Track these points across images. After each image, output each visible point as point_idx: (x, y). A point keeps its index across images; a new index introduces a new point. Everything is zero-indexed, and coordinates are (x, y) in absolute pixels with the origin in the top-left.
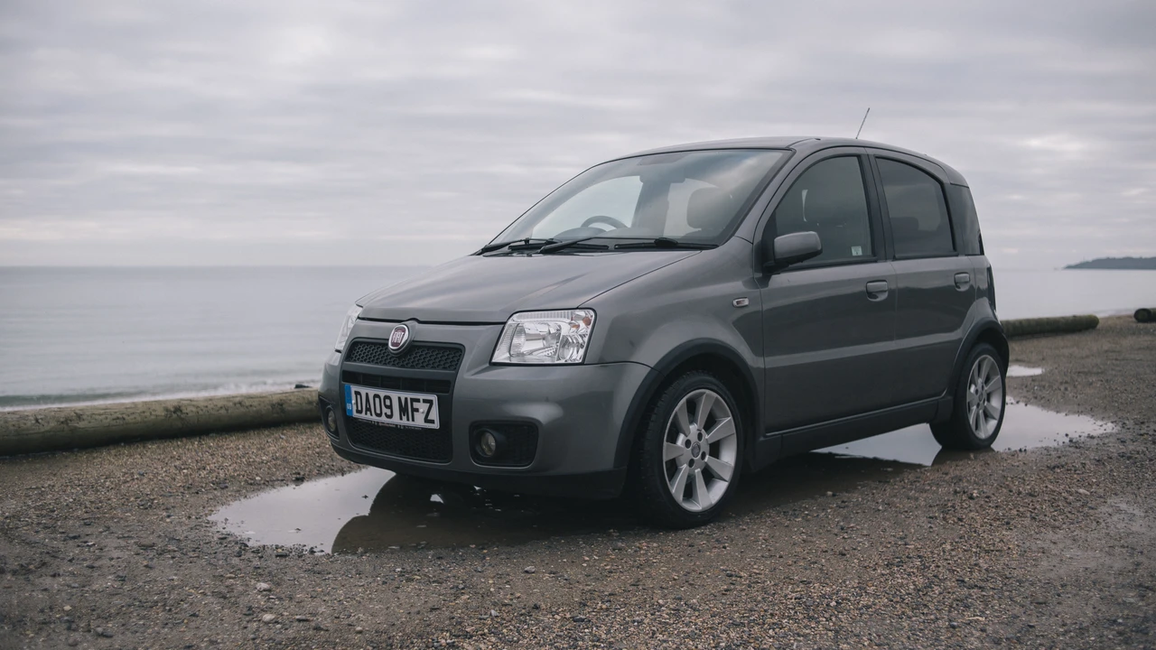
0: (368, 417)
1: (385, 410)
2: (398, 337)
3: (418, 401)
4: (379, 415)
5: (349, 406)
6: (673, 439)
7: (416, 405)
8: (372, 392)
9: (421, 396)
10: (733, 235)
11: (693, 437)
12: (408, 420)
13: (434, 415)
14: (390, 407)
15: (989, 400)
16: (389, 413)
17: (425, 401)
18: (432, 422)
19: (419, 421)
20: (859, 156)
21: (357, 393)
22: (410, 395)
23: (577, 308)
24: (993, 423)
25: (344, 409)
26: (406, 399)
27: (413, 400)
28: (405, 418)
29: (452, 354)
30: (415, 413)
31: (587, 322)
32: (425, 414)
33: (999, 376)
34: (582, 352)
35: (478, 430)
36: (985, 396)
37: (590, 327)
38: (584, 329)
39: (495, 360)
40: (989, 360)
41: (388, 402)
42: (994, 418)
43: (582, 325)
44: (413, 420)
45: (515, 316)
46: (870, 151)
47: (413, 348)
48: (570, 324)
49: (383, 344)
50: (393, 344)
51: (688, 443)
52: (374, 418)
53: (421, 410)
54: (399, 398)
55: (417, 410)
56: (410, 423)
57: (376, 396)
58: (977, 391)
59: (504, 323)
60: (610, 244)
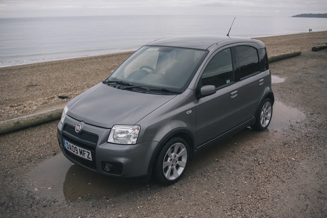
0: (71, 151)
1: (75, 151)
2: (79, 128)
3: (85, 151)
4: (74, 152)
5: (65, 146)
6: (166, 160)
7: (84, 152)
8: (71, 145)
9: (86, 150)
10: (187, 88)
11: (173, 158)
12: (82, 156)
13: (90, 156)
14: (77, 150)
15: (267, 115)
16: (77, 152)
17: (87, 152)
18: (90, 158)
19: (86, 157)
20: (230, 47)
21: (67, 143)
22: (83, 149)
23: (134, 125)
24: (267, 121)
25: (64, 146)
26: (81, 150)
27: (83, 151)
28: (81, 155)
29: (95, 137)
31: (138, 129)
32: (87, 155)
33: (271, 107)
34: (136, 139)
35: (104, 164)
36: (266, 114)
37: (139, 131)
38: (137, 132)
39: (108, 141)
40: (268, 103)
42: (268, 120)
43: (136, 130)
44: (84, 156)
45: (115, 126)
46: (234, 45)
47: (83, 132)
48: (132, 129)
49: (74, 128)
50: (77, 130)
51: (171, 160)
52: (72, 152)
53: (86, 154)
54: (79, 149)
55: (85, 154)
56: (83, 157)
57: (72, 146)
58: (264, 113)
59: (111, 129)
60: (148, 89)
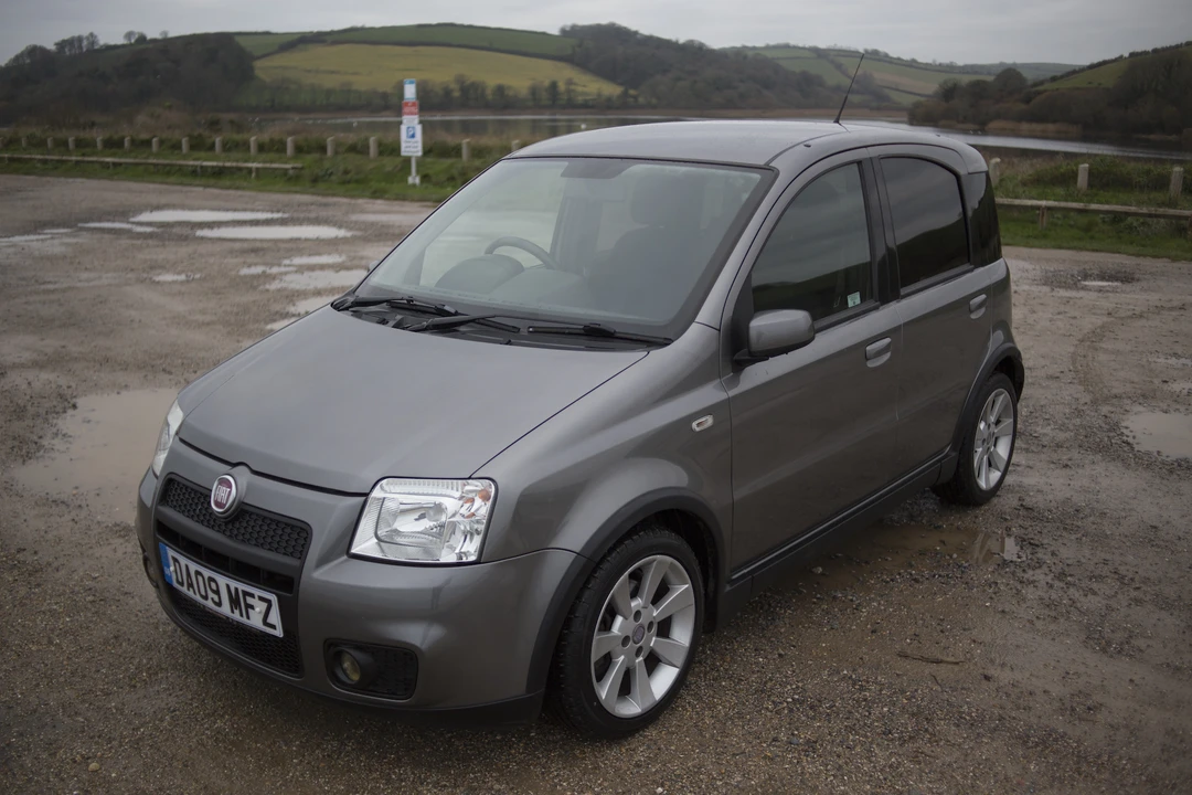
0: (190, 593)
1: (211, 595)
2: (226, 493)
3: (252, 596)
4: (206, 598)
5: (167, 572)
7: (249, 600)
8: (193, 567)
9: (257, 592)
10: (692, 320)
12: (242, 615)
13: (275, 617)
14: (217, 592)
15: (995, 445)
16: (217, 599)
17: (261, 599)
18: (274, 627)
19: (255, 620)
20: (859, 163)
21: (175, 560)
22: (242, 587)
23: (470, 478)
25: (163, 573)
26: (236, 589)
27: (246, 594)
28: (237, 612)
29: (295, 534)
30: (250, 610)
31: (485, 498)
32: (262, 613)
34: (477, 540)
35: (334, 651)
37: (489, 503)
38: (482, 508)
39: (354, 550)
41: (214, 586)
43: (478, 502)
44: (248, 618)
45: (384, 482)
46: (873, 152)
47: (242, 513)
48: (461, 498)
49: (203, 495)
52: (198, 598)
53: (257, 609)
54: (228, 586)
55: (252, 607)
56: (244, 620)
57: (198, 573)
59: (366, 495)
60: (523, 326)
